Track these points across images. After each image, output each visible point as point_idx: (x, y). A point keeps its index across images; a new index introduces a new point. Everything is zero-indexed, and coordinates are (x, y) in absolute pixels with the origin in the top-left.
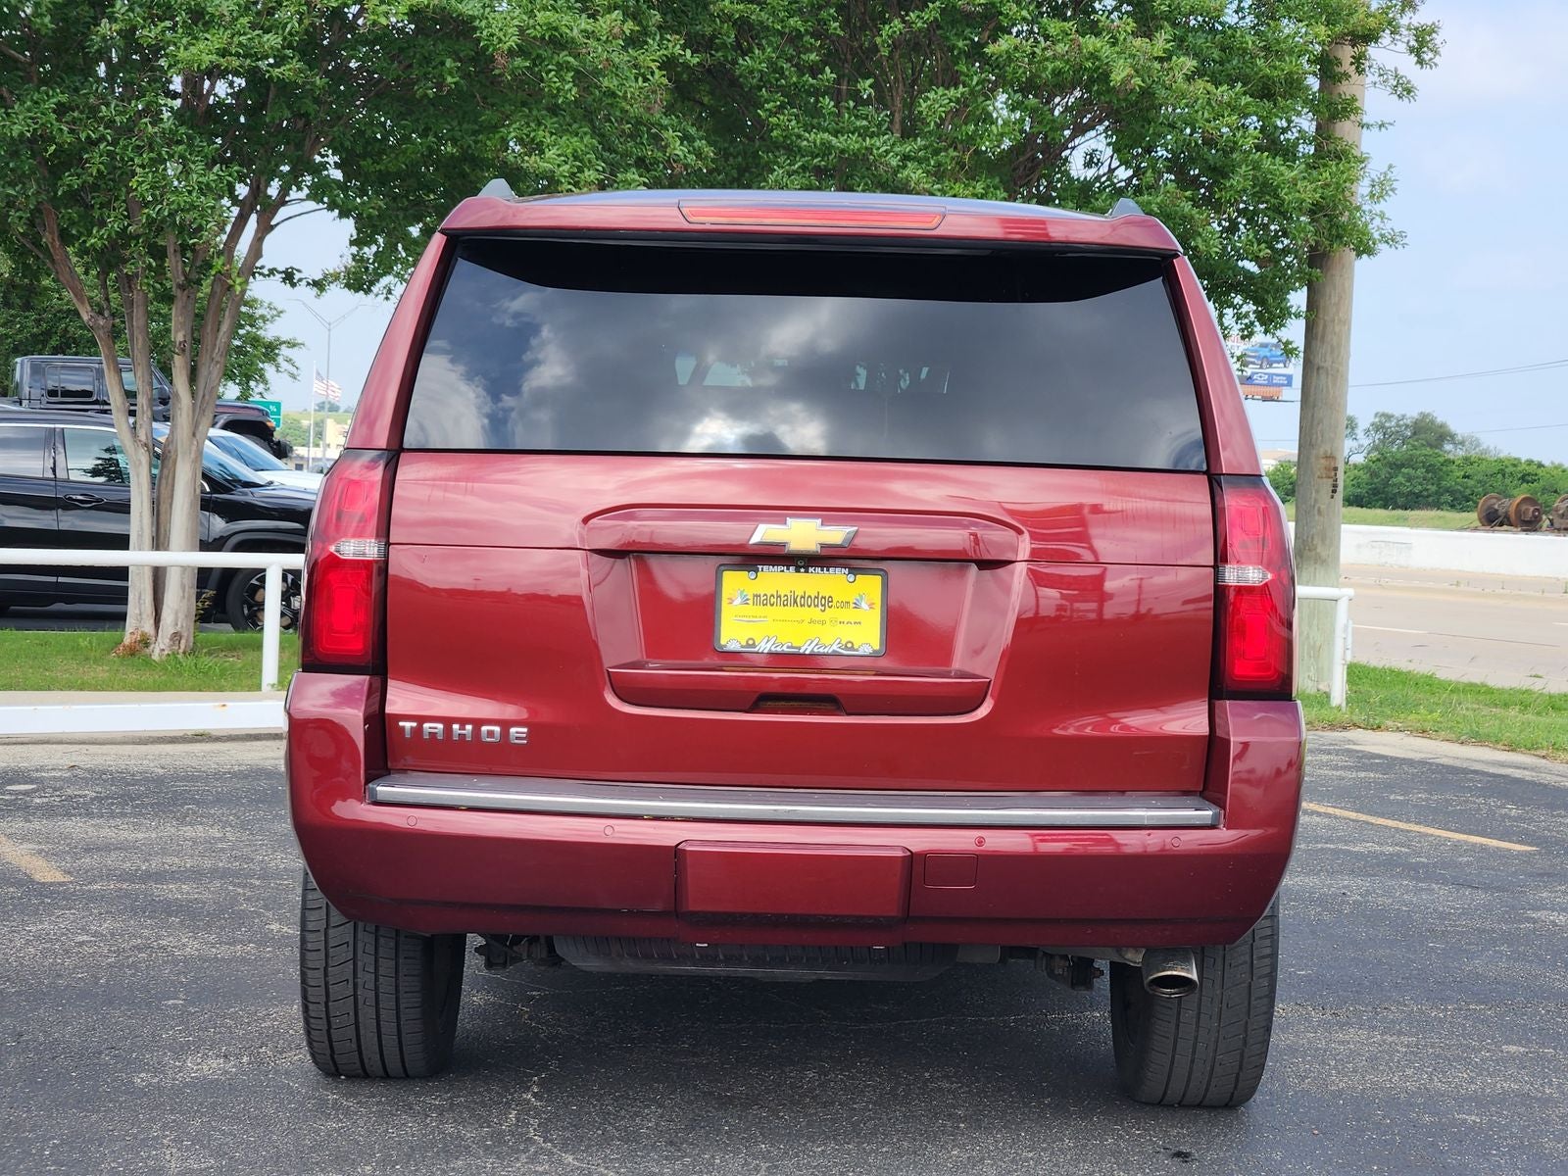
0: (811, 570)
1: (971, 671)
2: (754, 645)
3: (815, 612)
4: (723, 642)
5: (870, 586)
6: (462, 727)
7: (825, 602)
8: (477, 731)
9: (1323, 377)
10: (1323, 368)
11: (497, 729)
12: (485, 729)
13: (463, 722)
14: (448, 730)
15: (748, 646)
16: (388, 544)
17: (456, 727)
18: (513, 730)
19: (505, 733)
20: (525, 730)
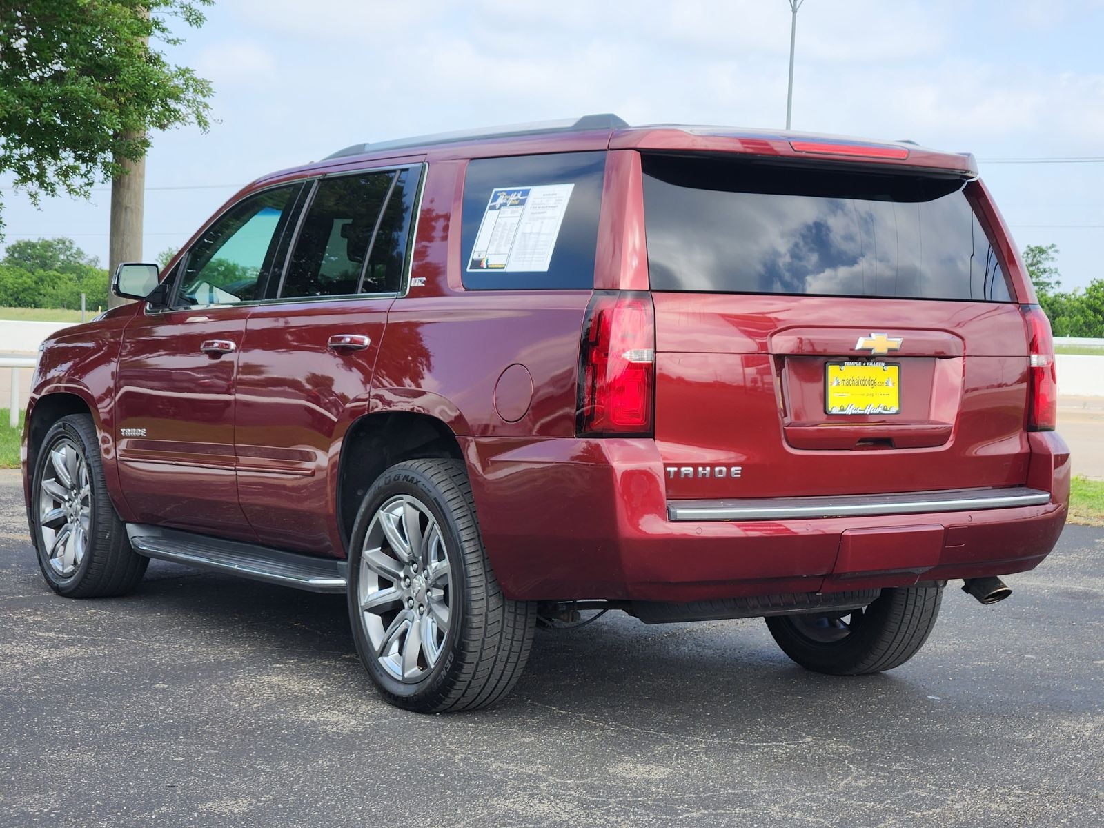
0: (868, 364)
1: (941, 421)
2: (843, 410)
3: (868, 389)
4: (830, 409)
5: (893, 371)
6: (704, 470)
7: (872, 383)
8: (712, 471)
9: (129, 214)
10: (129, 207)
11: (724, 469)
12: (717, 469)
13: (704, 466)
14: (696, 471)
15: (841, 410)
16: (655, 352)
17: (700, 469)
18: (733, 469)
19: (729, 471)
20: (740, 468)
